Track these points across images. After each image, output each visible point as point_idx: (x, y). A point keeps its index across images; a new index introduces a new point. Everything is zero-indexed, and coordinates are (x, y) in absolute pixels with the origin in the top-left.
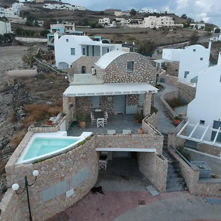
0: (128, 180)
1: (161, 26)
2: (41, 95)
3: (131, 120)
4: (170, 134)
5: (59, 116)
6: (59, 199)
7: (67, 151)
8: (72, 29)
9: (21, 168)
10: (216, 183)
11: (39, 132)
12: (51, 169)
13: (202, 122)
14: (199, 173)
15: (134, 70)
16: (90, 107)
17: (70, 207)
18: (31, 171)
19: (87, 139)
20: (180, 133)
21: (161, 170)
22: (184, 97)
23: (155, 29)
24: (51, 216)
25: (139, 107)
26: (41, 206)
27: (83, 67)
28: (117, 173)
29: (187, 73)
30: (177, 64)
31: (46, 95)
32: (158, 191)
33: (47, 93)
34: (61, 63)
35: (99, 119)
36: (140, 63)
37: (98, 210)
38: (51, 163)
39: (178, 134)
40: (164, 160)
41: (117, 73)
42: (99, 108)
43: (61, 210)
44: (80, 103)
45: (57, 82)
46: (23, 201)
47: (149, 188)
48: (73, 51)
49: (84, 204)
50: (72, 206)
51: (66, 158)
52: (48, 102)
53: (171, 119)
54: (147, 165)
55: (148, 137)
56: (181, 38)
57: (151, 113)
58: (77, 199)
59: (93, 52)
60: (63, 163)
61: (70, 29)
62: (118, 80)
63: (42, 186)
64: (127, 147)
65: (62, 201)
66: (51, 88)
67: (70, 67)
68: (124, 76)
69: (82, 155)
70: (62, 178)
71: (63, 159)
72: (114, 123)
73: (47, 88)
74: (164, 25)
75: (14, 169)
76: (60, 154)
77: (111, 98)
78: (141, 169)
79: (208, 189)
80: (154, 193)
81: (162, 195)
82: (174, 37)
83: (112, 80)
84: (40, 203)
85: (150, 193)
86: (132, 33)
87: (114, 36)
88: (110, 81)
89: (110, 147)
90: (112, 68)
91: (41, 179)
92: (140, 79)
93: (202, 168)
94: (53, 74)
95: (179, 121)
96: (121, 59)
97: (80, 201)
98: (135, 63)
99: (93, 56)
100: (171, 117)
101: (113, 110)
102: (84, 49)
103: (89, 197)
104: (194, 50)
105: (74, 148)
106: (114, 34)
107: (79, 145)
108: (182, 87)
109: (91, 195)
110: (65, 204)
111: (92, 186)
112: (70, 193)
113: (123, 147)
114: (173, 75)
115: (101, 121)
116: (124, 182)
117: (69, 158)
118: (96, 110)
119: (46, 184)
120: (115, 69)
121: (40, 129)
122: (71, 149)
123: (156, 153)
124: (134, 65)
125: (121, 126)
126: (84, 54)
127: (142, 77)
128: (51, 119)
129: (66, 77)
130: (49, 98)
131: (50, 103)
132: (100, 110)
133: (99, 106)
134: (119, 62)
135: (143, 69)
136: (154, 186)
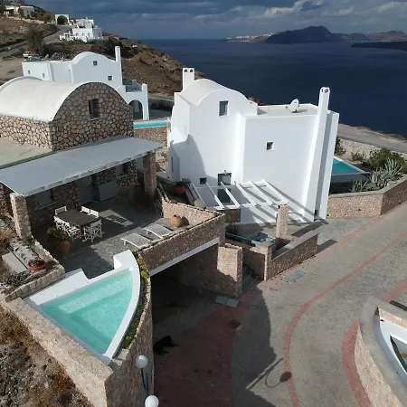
13: (203, 181)
15: (101, 115)
16: (36, 209)
32: (234, 297)
36: (107, 100)
37: (196, 371)
41: (74, 126)
47: (219, 300)
62: (78, 139)
80: (233, 303)
83: (67, 141)
85: (228, 306)
88: (65, 144)
90: (64, 117)
92: (112, 130)
96: (77, 98)
98: (101, 101)
101: (77, 201)
120: (69, 118)
121: (32, 285)
123: (219, 243)
124: (100, 105)
127: (114, 125)
134: (76, 104)
135: (113, 112)
136: (223, 295)
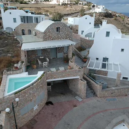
0: (65, 95)
1: (63, 3)
2: (3, 50)
3: (62, 61)
4: (84, 67)
5: (20, 63)
6: (30, 112)
7: (32, 84)
8: (8, 5)
9: (8, 98)
10: (110, 90)
11: (10, 74)
12: (25, 96)
13: (97, 59)
14: (102, 86)
15: (61, 32)
16: (36, 56)
17: (36, 116)
18: (14, 99)
19: (42, 75)
20: (88, 66)
21: (83, 87)
22: (84, 45)
23: (59, 5)
24: (26, 122)
25: (64, 53)
26: (20, 118)
27: (23, 30)
28: (58, 92)
29: (83, 32)
30: (77, 26)
31: (5, 50)
32: (82, 98)
33: (6, 49)
34: (7, 28)
35: (44, 63)
36: (63, 28)
37: (52, 114)
38: (25, 93)
39: (87, 67)
40: (84, 82)
41: (51, 35)
42: (42, 56)
43: (31, 118)
44: (30, 54)
45: (10, 41)
46: (10, 117)
47: (77, 97)
48: (15, 20)
49: (44, 112)
50: (37, 115)
51: (33, 88)
52: (9, 55)
53: (81, 58)
54: (74, 85)
55: (75, 71)
56: (75, 10)
57: (73, 57)
58: (39, 110)
59: (27, 20)
60: (31, 91)
61: (6, 5)
62: (52, 38)
63: (21, 106)
64: (64, 77)
65: (32, 113)
66: (7, 45)
67: (13, 30)
68: (55, 36)
69: (41, 85)
70: (31, 100)
71: (32, 89)
72: (52, 64)
73: (5, 45)
74: (64, 2)
75: (4, 100)
76: (29, 86)
77: (50, 50)
78: (70, 88)
79: (106, 94)
80: (80, 100)
81: (84, 100)
82: (71, 10)
83: (48, 38)
84: (20, 116)
85: (78, 100)
86: (46, 7)
87: (35, 9)
89: (55, 78)
90: (48, 31)
91: (20, 103)
92: (64, 37)
93: (102, 83)
94: (5, 36)
95: (86, 60)
96: (53, 26)
97: (40, 111)
98: (61, 28)
99: (28, 23)
100: (81, 57)
101: (50, 56)
102: (22, 19)
103: (45, 108)
104: (86, 18)
105: (36, 82)
106: (35, 8)
107: (38, 79)
108: (82, 40)
109: (46, 106)
110: (33, 114)
111: (46, 102)
112: (36, 107)
113: (62, 78)
114: (75, 33)
115: (45, 64)
116: (63, 96)
117: (34, 88)
118: (41, 57)
119: (23, 105)
120: (49, 32)
121: (11, 72)
122: (35, 82)
123: (80, 78)
124: (60, 29)
125: (57, 65)
126: (22, 22)
127: (65, 36)
128: (15, 65)
129: (15, 38)
130: (8, 51)
131: (10, 55)
132: (43, 57)
133: (41, 55)
134: (52, 28)
135: (65, 31)
136: (79, 96)
